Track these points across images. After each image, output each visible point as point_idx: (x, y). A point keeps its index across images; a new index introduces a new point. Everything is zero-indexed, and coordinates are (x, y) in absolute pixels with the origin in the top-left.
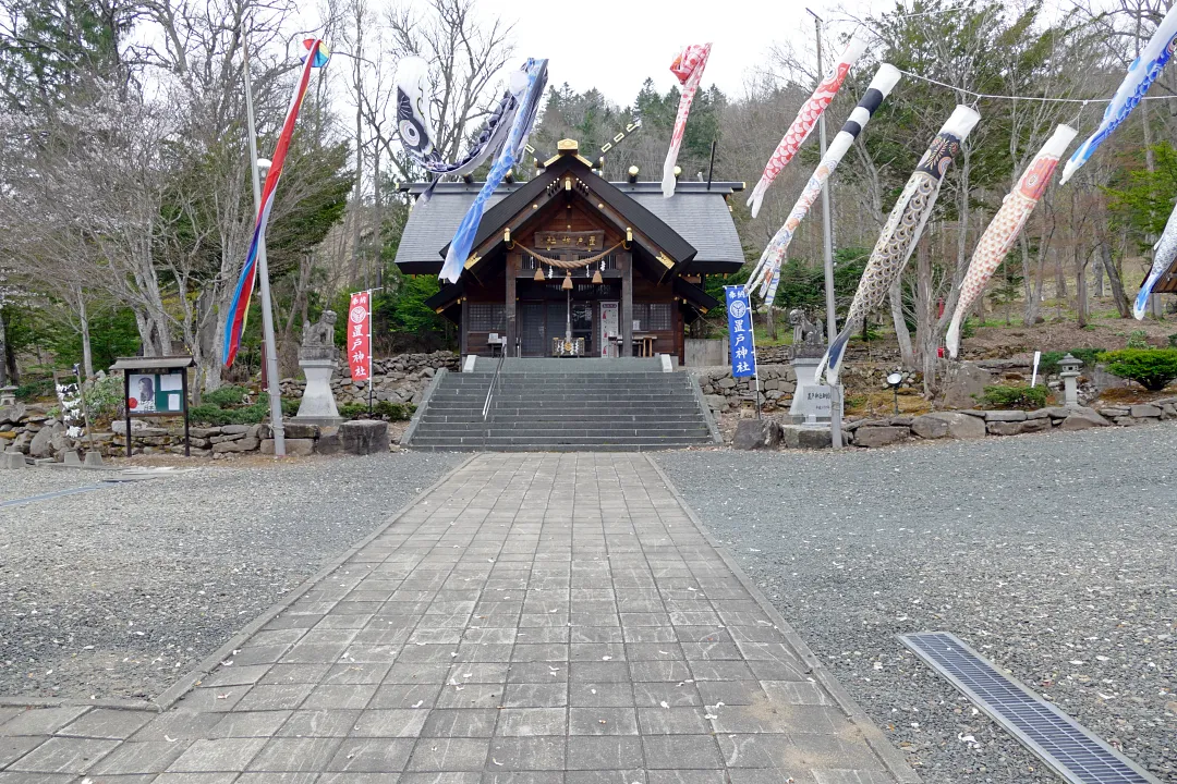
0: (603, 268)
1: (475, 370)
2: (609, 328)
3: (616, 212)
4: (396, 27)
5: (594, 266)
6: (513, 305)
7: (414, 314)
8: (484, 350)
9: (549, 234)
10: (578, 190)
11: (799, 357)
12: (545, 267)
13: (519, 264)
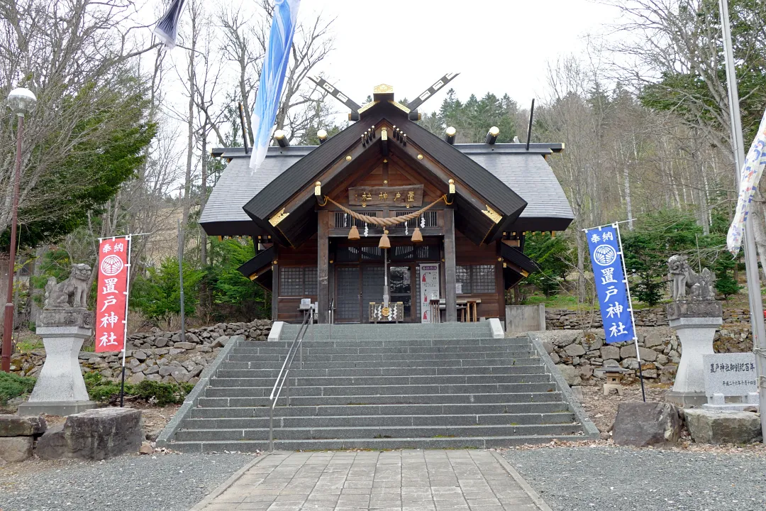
0: (423, 225)
1: (281, 337)
2: (429, 290)
3: (437, 162)
4: (227, 25)
5: (413, 223)
6: (326, 267)
7: (235, 284)
8: (296, 316)
9: (364, 190)
10: (395, 140)
11: (685, 315)
12: (360, 225)
13: (332, 222)
